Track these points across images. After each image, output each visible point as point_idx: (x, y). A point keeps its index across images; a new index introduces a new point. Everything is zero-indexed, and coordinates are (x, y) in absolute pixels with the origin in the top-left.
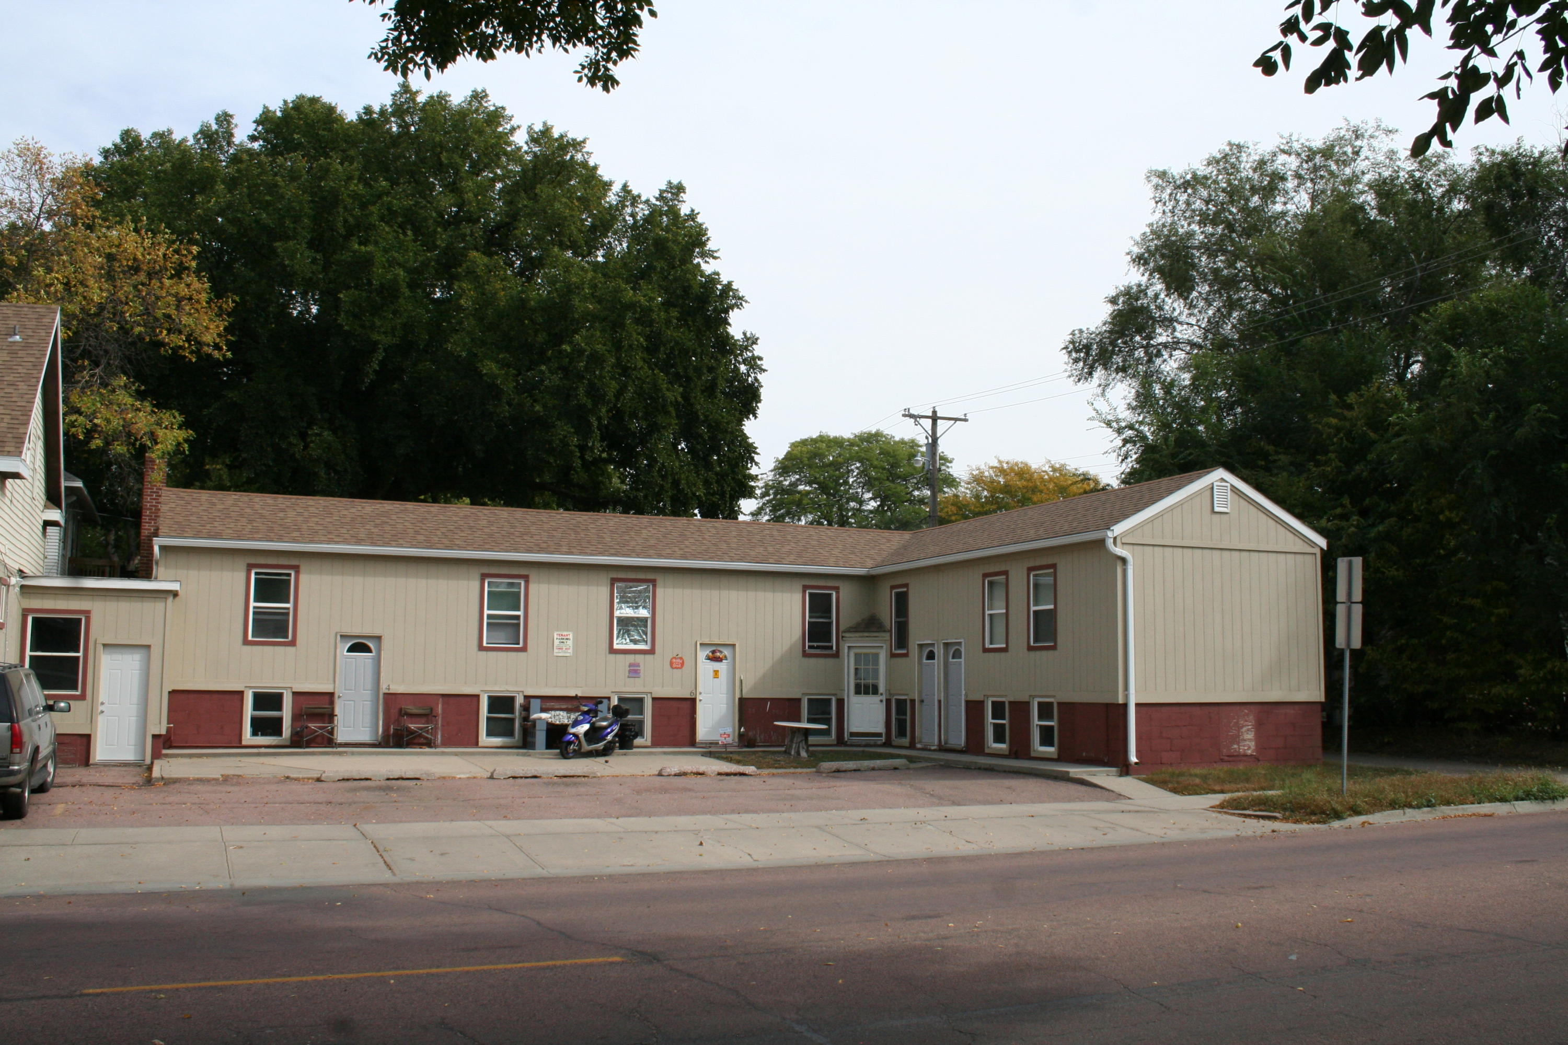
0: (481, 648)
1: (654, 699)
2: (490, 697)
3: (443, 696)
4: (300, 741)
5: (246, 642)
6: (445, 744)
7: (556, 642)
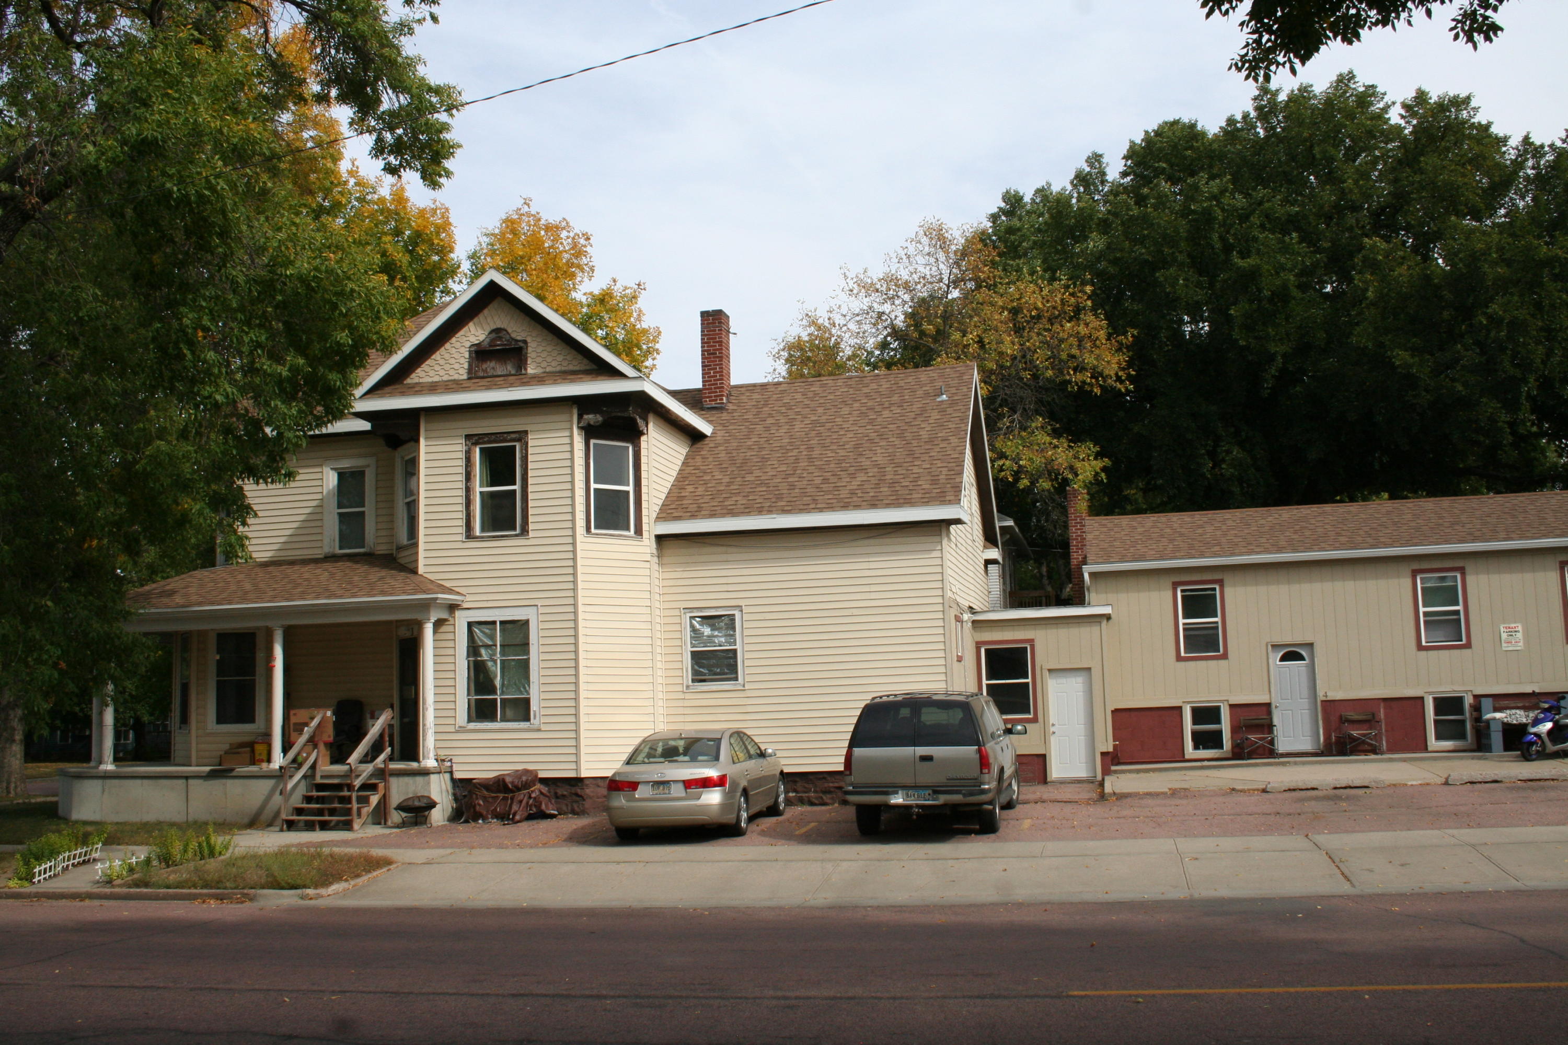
0: (1420, 647)
2: (1435, 699)
3: (1385, 700)
4: (1241, 753)
5: (1179, 658)
6: (1391, 750)
7: (1504, 636)
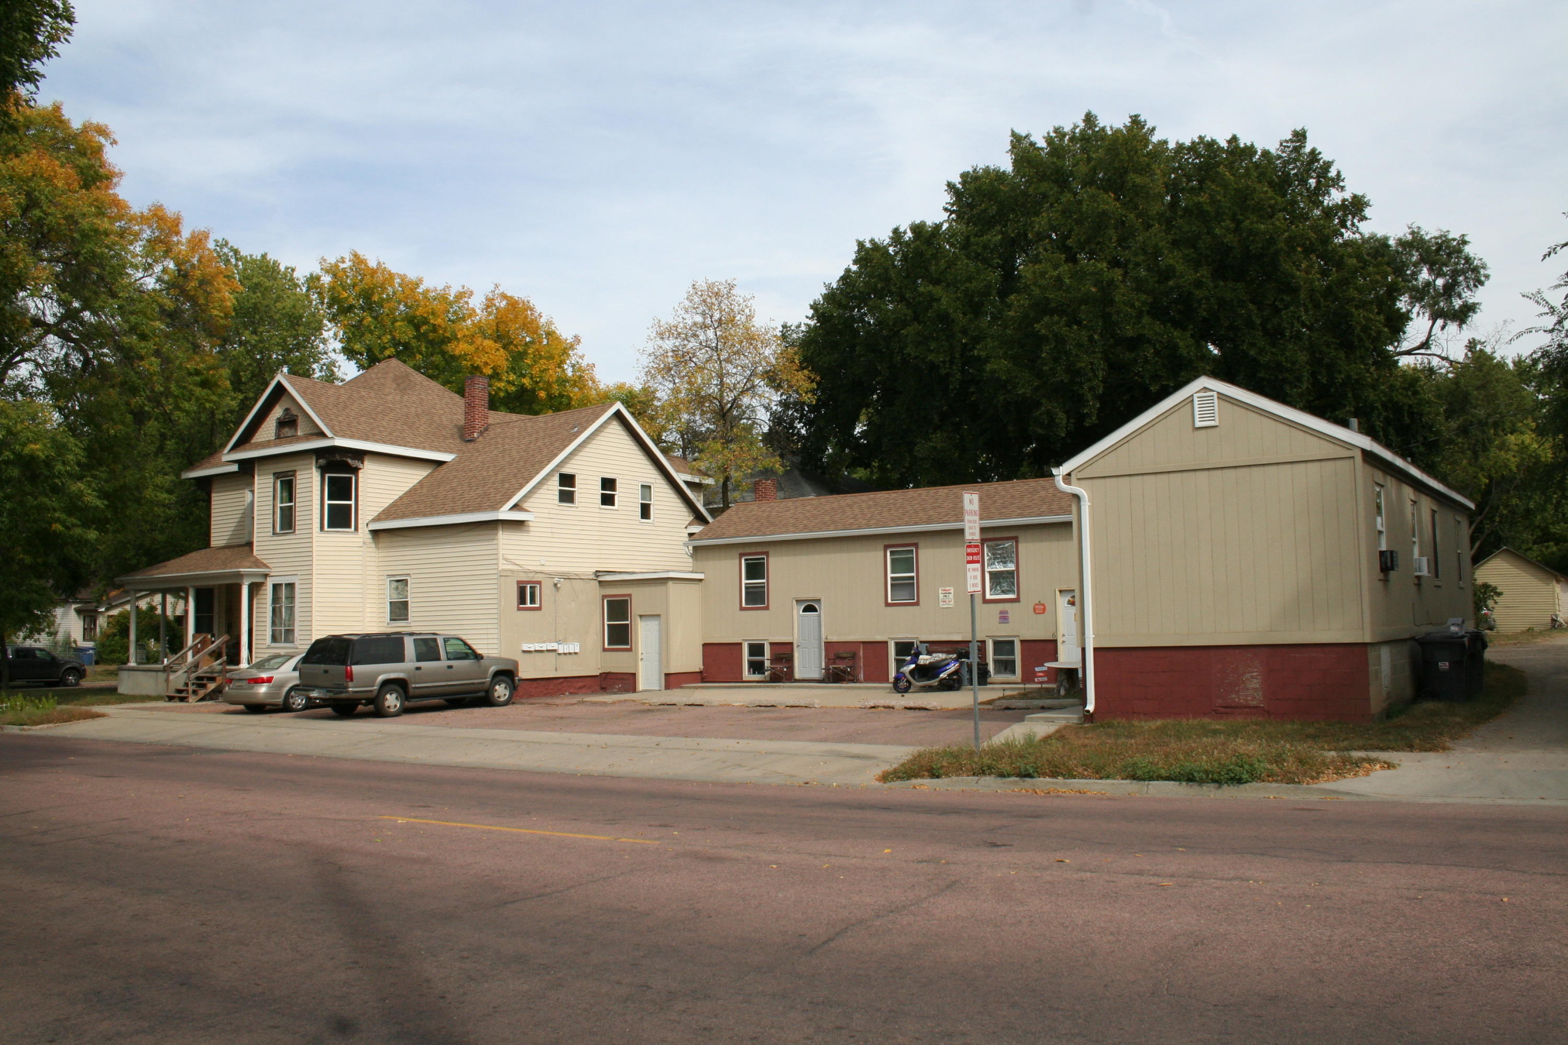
0: (887, 604)
1: (1022, 641)
2: (897, 644)
3: (864, 643)
4: (776, 678)
5: (742, 609)
6: (867, 679)
7: (941, 596)
